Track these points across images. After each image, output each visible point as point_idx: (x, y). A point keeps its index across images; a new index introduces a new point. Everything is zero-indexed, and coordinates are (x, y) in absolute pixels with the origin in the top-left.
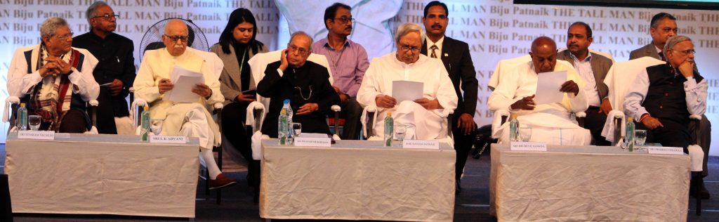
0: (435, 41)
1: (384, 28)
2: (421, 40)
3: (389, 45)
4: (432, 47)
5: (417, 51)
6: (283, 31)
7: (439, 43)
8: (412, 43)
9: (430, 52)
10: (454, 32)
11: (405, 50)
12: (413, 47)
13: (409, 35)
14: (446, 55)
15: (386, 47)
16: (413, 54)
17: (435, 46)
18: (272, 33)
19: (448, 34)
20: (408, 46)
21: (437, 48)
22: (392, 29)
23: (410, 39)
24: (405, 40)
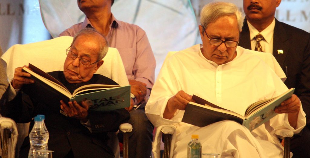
0: (260, 29)
1: (184, 7)
2: (238, 26)
3: (191, 32)
4: (255, 38)
5: (234, 44)
6: (31, 11)
7: (268, 33)
8: (225, 33)
9: (253, 44)
10: (292, 13)
11: (216, 45)
12: (228, 40)
13: (219, 22)
14: (281, 52)
15: (186, 36)
16: (228, 49)
17: (261, 36)
18: (14, 14)
19: (281, 16)
20: (219, 38)
21: (263, 39)
22: (197, 8)
23: (221, 27)
24: (213, 30)
